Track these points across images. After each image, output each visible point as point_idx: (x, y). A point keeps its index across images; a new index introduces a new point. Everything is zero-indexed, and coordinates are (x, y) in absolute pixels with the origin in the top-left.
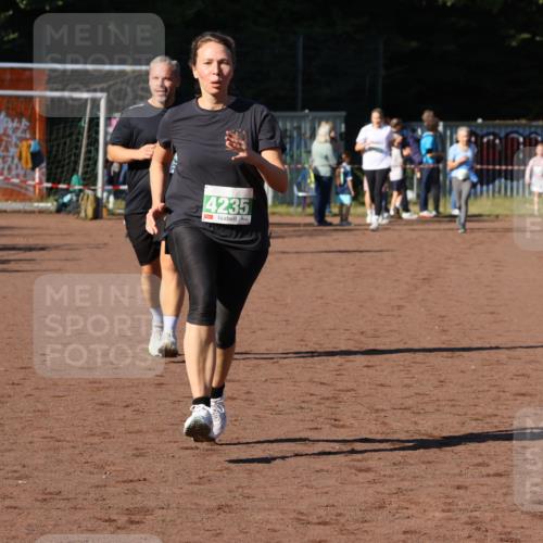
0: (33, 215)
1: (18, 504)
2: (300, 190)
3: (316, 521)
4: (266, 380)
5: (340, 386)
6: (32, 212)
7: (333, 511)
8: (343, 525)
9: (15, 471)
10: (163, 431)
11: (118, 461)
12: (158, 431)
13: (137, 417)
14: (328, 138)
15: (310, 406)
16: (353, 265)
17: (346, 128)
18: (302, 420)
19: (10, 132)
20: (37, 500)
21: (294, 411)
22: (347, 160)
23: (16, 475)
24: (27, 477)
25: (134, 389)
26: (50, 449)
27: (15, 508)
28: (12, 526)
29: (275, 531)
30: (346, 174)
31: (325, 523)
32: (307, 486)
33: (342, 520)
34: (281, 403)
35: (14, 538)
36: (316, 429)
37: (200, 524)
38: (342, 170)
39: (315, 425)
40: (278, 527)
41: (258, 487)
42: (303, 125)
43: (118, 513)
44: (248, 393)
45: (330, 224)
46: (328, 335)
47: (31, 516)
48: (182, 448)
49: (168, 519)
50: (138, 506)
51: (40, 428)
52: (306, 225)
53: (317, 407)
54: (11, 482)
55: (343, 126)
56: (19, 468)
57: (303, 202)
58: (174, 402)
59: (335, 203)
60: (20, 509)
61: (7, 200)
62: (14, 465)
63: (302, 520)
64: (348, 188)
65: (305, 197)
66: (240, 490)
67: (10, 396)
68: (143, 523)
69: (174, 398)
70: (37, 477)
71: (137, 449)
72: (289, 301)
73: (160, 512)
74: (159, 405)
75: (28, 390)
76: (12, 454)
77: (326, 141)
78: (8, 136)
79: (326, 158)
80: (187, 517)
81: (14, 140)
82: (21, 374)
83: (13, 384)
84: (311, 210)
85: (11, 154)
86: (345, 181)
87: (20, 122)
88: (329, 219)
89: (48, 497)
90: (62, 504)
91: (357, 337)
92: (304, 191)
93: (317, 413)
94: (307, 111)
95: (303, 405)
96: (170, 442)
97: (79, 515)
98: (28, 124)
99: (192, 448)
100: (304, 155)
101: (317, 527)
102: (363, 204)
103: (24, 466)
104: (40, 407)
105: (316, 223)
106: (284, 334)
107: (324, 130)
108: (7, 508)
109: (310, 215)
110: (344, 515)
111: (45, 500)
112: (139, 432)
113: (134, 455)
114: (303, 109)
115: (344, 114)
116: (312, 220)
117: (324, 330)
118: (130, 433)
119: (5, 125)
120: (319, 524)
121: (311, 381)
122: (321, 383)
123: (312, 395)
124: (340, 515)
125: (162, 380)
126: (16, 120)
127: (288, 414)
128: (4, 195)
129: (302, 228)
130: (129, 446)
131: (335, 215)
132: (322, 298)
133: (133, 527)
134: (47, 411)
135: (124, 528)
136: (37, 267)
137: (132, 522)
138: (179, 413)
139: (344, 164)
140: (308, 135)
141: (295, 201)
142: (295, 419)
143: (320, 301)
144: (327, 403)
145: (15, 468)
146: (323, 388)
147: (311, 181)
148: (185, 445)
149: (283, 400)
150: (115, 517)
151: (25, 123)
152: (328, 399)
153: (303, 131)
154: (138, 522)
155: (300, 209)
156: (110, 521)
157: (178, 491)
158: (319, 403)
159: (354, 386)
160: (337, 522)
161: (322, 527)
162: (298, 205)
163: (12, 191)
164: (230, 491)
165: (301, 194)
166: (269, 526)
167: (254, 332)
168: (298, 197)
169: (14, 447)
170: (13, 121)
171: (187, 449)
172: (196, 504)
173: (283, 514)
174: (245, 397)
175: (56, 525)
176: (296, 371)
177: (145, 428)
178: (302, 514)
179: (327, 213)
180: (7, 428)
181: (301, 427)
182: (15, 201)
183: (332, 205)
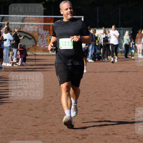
0: (50, 56)
1: (53, 133)
2: (120, 49)
3: (132, 138)
4: (115, 100)
5: (135, 101)
6: (50, 55)
7: (136, 135)
8: (139, 139)
9: (52, 124)
10: (89, 113)
11: (78, 122)
12: (88, 114)
13: (82, 110)
14: (128, 35)
15: (127, 107)
16: (136, 69)
17: (132, 32)
18: (126, 111)
19: (44, 34)
20: (58, 132)
21: (123, 108)
22: (133, 41)
23: (52, 125)
24: (55, 126)
25: (81, 102)
26: (60, 118)
27: (53, 134)
28: (52, 139)
29: (121, 141)
30: (133, 44)
31: (134, 139)
32: (129, 129)
33: (139, 138)
34: (120, 106)
35: (53, 142)
36: (130, 113)
37: (101, 139)
38: (132, 43)
39: (129, 112)
40: (121, 140)
41: (116, 129)
42: (121, 32)
43: (79, 136)
44: (111, 103)
45: (129, 58)
46: (130, 88)
47: (57, 136)
48: (95, 118)
49: (92, 137)
50: (84, 134)
51: (57, 113)
52: (122, 58)
53: (129, 107)
54: (51, 127)
55: (131, 32)
56: (53, 123)
57: (121, 52)
58: (91, 106)
59: (130, 52)
60: (54, 134)
61: (44, 52)
62: (51, 122)
63: (128, 138)
64: (133, 48)
65: (122, 51)
66: (111, 130)
67: (48, 104)
68: (86, 138)
69: (91, 105)
70: (57, 126)
71: (83, 118)
72: (119, 79)
73: (90, 135)
74: (87, 107)
75: (53, 103)
76: (50, 120)
77: (127, 36)
78: (44, 35)
79: (128, 40)
80: (97, 137)
81: (45, 36)
82: (51, 98)
83: (49, 101)
84: (124, 54)
85: (44, 40)
86: (133, 46)
87: (47, 31)
88: (128, 57)
89: (61, 131)
90: (65, 133)
91: (138, 88)
92: (122, 49)
93: (129, 109)
94: (122, 28)
95: (126, 107)
96: (91, 116)
97: (69, 136)
98: (49, 32)
99: (97, 118)
100: (121, 40)
101: (132, 140)
102: (137, 52)
103: (54, 123)
104: (57, 107)
105: (125, 58)
106: (119, 88)
107: (127, 33)
108: (51, 134)
109: (123, 55)
110: (139, 137)
111: (60, 132)
112: (83, 114)
113: (82, 120)
114: (121, 27)
115: (132, 28)
116: (124, 57)
117: (129, 86)
118: (80, 114)
119: (43, 32)
120: (133, 139)
121: (127, 100)
122: (130, 101)
123: (128, 104)
124: (138, 136)
125: (88, 100)
126: (46, 31)
127: (122, 109)
128: (43, 51)
129: (121, 59)
130: (81, 118)
131: (130, 55)
132: (128, 78)
133: (84, 139)
134: (59, 108)
135: (81, 140)
136: (52, 70)
137: (83, 138)
138: (93, 109)
139: (132, 42)
140: (122, 34)
141: (119, 52)
142: (124, 111)
143: (127, 79)
144: (132, 106)
145: (51, 123)
146: (131, 102)
147: (123, 46)
148: (95, 117)
149: (120, 105)
150: (79, 137)
151: (48, 32)
152: (132, 105)
153: (121, 33)
154: (85, 138)
155: (120, 54)
156: (77, 137)
157: (94, 130)
158: (130, 106)
159: (139, 101)
160: (138, 139)
161: (133, 140)
162: (120, 53)
163: (45, 50)
164: (108, 130)
165: (121, 50)
166: (119, 139)
167: (111, 87)
168: (120, 51)
169: (51, 118)
170: (45, 31)
171: (96, 118)
172: (99, 133)
173: (123, 136)
174: (110, 104)
175: (63, 139)
176: (123, 97)
177: (84, 112)
178: (128, 136)
179: (128, 55)
180: (48, 112)
181: (126, 113)
182: (46, 52)
183: (129, 53)
